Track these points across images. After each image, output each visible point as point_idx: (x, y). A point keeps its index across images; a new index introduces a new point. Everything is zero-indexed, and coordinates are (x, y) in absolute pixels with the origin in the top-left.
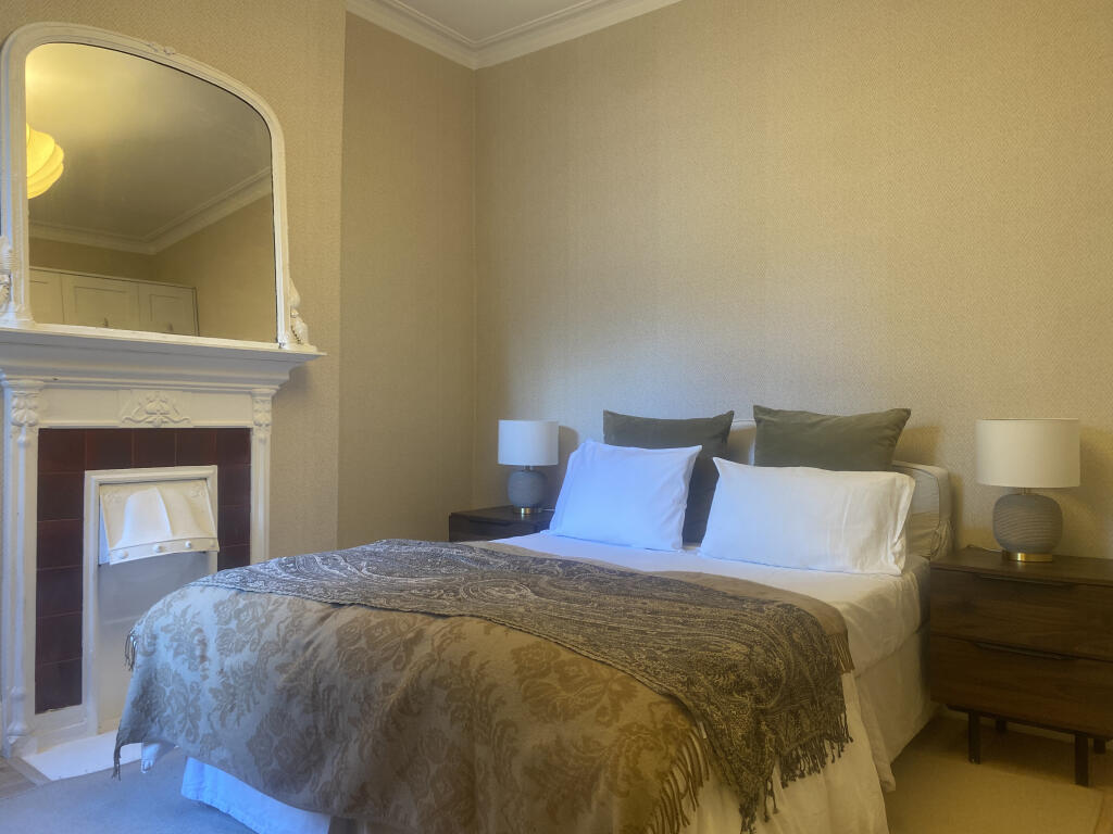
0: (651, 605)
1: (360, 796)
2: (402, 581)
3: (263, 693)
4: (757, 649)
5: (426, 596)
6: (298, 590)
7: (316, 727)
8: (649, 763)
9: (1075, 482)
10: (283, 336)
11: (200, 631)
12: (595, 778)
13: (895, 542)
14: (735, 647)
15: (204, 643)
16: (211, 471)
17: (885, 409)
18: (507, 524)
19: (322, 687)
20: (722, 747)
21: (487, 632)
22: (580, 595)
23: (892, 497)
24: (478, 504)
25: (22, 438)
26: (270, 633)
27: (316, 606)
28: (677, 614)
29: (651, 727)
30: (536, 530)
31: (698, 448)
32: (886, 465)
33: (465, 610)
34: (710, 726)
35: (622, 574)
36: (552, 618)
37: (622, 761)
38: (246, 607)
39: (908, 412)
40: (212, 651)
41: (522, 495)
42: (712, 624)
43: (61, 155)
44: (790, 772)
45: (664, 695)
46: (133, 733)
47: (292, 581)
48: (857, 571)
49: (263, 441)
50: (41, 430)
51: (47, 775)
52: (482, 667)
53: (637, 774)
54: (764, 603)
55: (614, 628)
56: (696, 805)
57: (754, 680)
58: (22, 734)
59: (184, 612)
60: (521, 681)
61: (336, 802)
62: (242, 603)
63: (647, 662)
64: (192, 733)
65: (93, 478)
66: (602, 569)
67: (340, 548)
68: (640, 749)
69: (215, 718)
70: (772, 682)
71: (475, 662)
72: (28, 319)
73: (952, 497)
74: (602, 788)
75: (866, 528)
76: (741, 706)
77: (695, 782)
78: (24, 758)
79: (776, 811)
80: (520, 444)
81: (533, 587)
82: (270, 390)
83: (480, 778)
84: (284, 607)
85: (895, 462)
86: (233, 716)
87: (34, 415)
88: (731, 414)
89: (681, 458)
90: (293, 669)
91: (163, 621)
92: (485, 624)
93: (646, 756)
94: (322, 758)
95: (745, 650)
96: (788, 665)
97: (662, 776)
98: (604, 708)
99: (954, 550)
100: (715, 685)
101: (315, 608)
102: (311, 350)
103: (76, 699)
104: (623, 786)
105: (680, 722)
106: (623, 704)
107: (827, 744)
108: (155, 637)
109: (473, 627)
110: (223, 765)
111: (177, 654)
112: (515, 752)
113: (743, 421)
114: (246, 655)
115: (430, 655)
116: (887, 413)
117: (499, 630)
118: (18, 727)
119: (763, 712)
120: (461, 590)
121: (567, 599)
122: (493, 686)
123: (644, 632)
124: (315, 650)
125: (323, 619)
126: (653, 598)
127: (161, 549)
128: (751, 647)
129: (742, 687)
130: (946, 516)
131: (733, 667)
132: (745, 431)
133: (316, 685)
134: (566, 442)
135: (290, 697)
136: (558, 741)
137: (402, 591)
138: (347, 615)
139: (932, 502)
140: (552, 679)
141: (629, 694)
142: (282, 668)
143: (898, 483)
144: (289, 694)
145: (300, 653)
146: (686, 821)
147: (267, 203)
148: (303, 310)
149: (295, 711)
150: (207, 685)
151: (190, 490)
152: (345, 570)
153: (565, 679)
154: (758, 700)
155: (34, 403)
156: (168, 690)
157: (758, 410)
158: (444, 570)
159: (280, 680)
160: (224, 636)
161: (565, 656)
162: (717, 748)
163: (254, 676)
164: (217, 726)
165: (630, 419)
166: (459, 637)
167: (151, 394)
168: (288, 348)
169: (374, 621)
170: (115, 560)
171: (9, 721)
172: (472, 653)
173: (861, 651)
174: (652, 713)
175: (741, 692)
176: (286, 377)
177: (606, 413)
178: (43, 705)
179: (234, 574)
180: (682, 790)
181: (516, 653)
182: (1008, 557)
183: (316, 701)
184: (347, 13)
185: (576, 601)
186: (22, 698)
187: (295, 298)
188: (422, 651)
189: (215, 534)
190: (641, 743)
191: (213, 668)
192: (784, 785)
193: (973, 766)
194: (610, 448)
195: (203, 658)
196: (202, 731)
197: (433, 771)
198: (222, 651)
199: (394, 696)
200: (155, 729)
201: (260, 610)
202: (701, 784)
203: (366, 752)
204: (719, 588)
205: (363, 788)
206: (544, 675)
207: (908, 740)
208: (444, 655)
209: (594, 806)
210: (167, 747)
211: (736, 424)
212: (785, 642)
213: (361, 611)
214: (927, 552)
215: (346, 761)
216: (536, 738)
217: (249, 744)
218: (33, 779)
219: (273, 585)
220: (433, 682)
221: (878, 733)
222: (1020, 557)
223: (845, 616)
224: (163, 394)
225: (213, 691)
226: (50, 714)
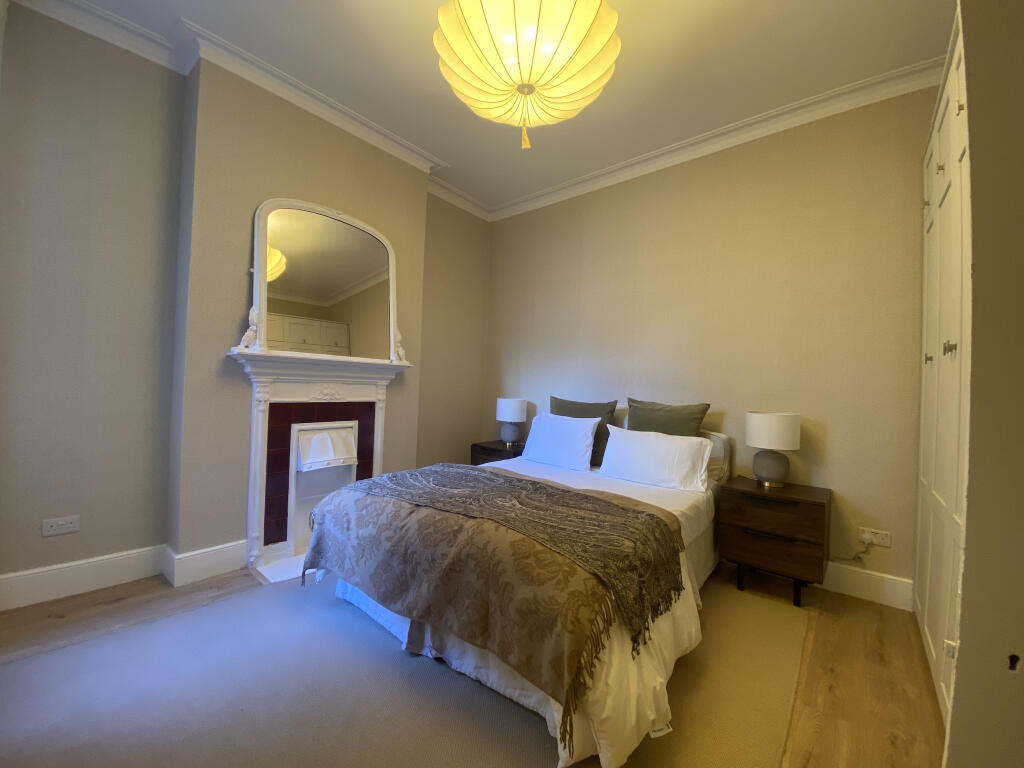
0: (581, 513)
1: (428, 612)
2: (451, 491)
3: (378, 550)
4: (638, 544)
5: (464, 503)
6: (398, 495)
7: (405, 572)
8: (585, 614)
9: (798, 447)
10: (393, 356)
11: (347, 514)
12: (555, 620)
13: (702, 474)
14: (628, 543)
15: (349, 521)
16: (355, 424)
17: (696, 403)
18: (500, 451)
19: (409, 551)
20: (623, 604)
21: (497, 529)
22: (543, 505)
23: (700, 451)
24: (485, 438)
25: (261, 408)
26: (383, 519)
27: (407, 506)
28: (594, 520)
29: (584, 592)
30: (515, 455)
31: (600, 419)
32: (698, 433)
33: (486, 514)
34: (616, 593)
35: (563, 491)
36: (530, 521)
37: (570, 612)
38: (371, 504)
39: (709, 405)
40: (353, 525)
41: (508, 436)
42: (613, 527)
43: (284, 260)
44: (656, 613)
45: (590, 573)
46: (313, 562)
47: (395, 489)
48: (682, 488)
49: (381, 408)
50: (270, 404)
51: (269, 579)
52: (494, 550)
53: (578, 620)
54: (639, 513)
55: (561, 529)
56: (609, 637)
57: (638, 563)
58: (257, 557)
59: (340, 503)
60: (515, 560)
61: (415, 613)
62: (369, 501)
63: (582, 554)
64: (342, 566)
65: (295, 427)
66: (552, 488)
67: (418, 466)
68: (579, 606)
69: (354, 560)
70: (646, 563)
71: (490, 547)
72: (266, 349)
73: (730, 450)
74: (559, 627)
75: (686, 467)
76: (633, 580)
77: (608, 623)
78: (259, 569)
79: (650, 639)
80: (508, 411)
81: (518, 498)
82: (385, 383)
83: (491, 610)
84: (390, 505)
85: (702, 431)
86: (363, 560)
87: (267, 396)
88: (616, 402)
89: (592, 423)
90: (395, 539)
91: (328, 508)
92: (495, 524)
93: (582, 609)
94: (408, 589)
95: (632, 544)
96: (654, 551)
97: (592, 621)
98: (559, 580)
99: (731, 478)
100: (618, 567)
101: (406, 507)
102: (407, 363)
103: (283, 538)
104: (571, 627)
105: (601, 590)
106: (570, 579)
107: (673, 592)
108: (324, 516)
109: (489, 526)
110: (357, 584)
111: (335, 526)
112: (511, 600)
113: (622, 405)
114: (370, 530)
115: (467, 540)
116: (696, 406)
117: (503, 529)
118: (255, 553)
119: (643, 582)
120: (481, 500)
121: (536, 508)
122: (499, 562)
123: (578, 532)
124: (406, 531)
125: (411, 513)
126: (581, 508)
127: (328, 464)
128: (635, 543)
129: (633, 568)
130: (728, 459)
131: (627, 557)
132: (623, 410)
133: (406, 550)
134: (531, 411)
135: (393, 554)
136: (535, 597)
137: (451, 498)
138: (423, 512)
139: (721, 453)
140: (531, 561)
141: (573, 573)
142: (388, 539)
143: (704, 443)
144: (392, 553)
145: (398, 531)
146: (604, 647)
147: (387, 283)
148: (403, 344)
149: (395, 563)
150: (349, 544)
151: (343, 433)
152: (423, 482)
153: (538, 560)
154: (641, 576)
155: (267, 389)
156: (330, 543)
157: (630, 400)
158: (471, 484)
159: (388, 545)
160: (359, 518)
161: (539, 548)
162: (619, 604)
163: (375, 541)
164: (354, 564)
165: (564, 401)
166: (482, 532)
167: (325, 385)
168: (395, 363)
169: (437, 518)
170: (305, 470)
171: (250, 550)
172: (489, 542)
173: (687, 537)
174: (586, 585)
175: (631, 570)
176: (394, 377)
177: (552, 397)
178: (267, 542)
179: (366, 482)
180: (601, 628)
181: (512, 544)
182: (760, 484)
183: (406, 559)
184: (429, 194)
185: (542, 509)
186: (258, 538)
187: (399, 337)
188: (462, 537)
189: (355, 455)
190: (580, 603)
191: (353, 533)
192: (653, 621)
193: (740, 592)
194: (552, 416)
195: (348, 529)
196: (346, 566)
197: (467, 604)
198: (358, 526)
199: (447, 562)
200: (323, 562)
201: (378, 506)
202: (611, 625)
203: (432, 588)
204: (615, 502)
205: (429, 608)
206: (527, 558)
207: (706, 577)
208: (475, 540)
209: (554, 636)
210: (328, 571)
211: (618, 406)
212: (652, 538)
213: (430, 510)
214: (717, 478)
215: (421, 591)
216: (523, 593)
217: (371, 576)
218: (261, 580)
219: (385, 491)
220: (468, 555)
221: (694, 580)
222: (767, 484)
223: (680, 519)
224: (332, 385)
225: (353, 547)
226: (271, 546)
